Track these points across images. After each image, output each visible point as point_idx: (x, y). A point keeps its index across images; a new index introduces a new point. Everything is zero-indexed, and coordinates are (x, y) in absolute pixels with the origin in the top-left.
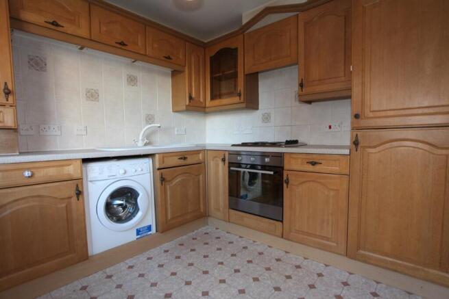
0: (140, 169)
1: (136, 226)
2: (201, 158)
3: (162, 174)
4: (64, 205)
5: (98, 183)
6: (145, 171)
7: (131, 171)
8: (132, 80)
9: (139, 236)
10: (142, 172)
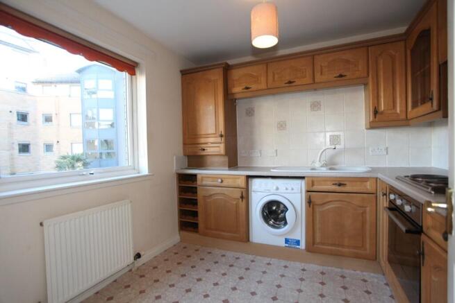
0: (290, 189)
1: (285, 234)
2: (369, 187)
3: (310, 197)
4: (235, 203)
5: (259, 193)
6: (295, 191)
7: (282, 189)
8: (315, 106)
9: (287, 245)
10: (293, 192)
